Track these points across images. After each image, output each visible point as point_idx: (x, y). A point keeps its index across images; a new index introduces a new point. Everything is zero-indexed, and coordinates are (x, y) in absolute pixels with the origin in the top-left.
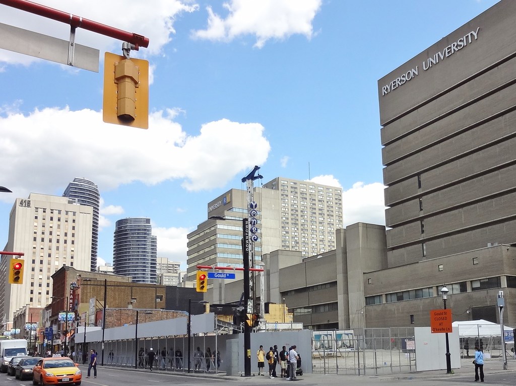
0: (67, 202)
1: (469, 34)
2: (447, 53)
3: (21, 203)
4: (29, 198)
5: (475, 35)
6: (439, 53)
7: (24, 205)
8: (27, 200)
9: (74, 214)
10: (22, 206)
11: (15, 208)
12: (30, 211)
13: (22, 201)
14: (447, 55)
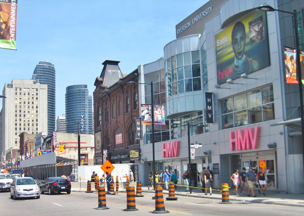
0: (33, 83)
1: (209, 8)
2: (201, 17)
3: (8, 86)
4: (12, 82)
5: (211, 9)
6: (198, 16)
7: (9, 87)
8: (11, 83)
9: (37, 90)
10: (8, 88)
11: (5, 88)
12: (13, 90)
13: (8, 84)
14: (201, 18)
